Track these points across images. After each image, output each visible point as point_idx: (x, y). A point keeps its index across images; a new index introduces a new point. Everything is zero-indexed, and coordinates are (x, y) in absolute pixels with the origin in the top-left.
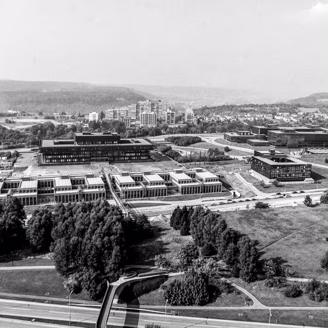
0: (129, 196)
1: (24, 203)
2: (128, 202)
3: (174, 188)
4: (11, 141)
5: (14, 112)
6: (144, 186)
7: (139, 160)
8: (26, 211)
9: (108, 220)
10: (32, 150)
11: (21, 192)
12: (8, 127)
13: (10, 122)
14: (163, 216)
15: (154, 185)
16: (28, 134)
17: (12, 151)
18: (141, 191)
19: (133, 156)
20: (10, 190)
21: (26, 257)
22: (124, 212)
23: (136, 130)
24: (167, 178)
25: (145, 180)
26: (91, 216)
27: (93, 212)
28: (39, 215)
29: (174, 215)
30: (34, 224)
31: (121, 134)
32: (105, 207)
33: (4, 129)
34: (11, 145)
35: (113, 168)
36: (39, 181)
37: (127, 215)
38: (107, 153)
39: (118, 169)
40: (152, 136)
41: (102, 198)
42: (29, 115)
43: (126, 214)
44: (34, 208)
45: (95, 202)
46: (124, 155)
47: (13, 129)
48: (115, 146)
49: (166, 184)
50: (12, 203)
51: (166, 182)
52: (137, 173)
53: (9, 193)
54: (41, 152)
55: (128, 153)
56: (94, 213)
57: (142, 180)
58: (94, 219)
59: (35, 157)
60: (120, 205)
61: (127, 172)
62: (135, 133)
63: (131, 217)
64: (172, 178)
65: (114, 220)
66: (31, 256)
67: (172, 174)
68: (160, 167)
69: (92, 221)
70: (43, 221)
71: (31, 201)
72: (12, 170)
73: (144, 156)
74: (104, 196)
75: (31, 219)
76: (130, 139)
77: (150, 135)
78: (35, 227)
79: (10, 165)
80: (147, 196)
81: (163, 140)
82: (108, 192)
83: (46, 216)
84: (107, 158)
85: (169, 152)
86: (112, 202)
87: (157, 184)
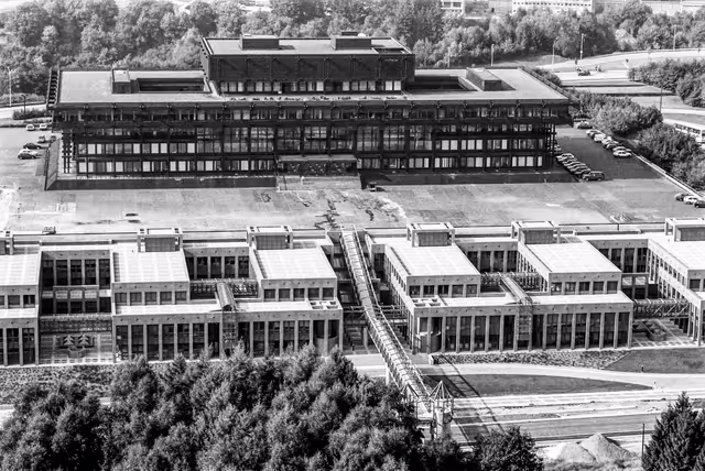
0: (451, 339)
2: (448, 369)
3: (666, 308)
6: (521, 295)
7: (500, 172)
9: (348, 446)
10: (16, 116)
14: (610, 441)
15: (567, 292)
18: (509, 321)
19: (475, 153)
22: (423, 412)
23: (493, 30)
24: (633, 259)
25: (529, 268)
26: (271, 426)
27: (280, 407)
28: (42, 409)
29: (660, 437)
30: (20, 450)
31: (421, 48)
32: (337, 386)
35: (380, 205)
36: (45, 259)
37: (439, 430)
38: (354, 136)
39: (402, 213)
40: (569, 56)
41: (324, 342)
43: (433, 423)
44: (23, 375)
45: (292, 360)
46: (429, 146)
48: (387, 107)
49: (627, 291)
51: (627, 282)
52: (490, 235)
54: (54, 127)
55: (450, 137)
56: (287, 411)
57: (512, 269)
58: (283, 439)
60: (406, 379)
61: (440, 227)
62: (489, 43)
63: (459, 438)
64: (659, 262)
65: (371, 449)
67: (662, 245)
68: (602, 207)
69: (276, 449)
70: (60, 435)
71: (11, 345)
73: (525, 152)
74: (333, 333)
76: (461, 74)
77: (559, 52)
78: (26, 457)
80: (536, 344)
81: (622, 76)
82: (353, 314)
83: (73, 417)
84: (350, 158)
85: (648, 136)
86: (367, 365)
87: (584, 287)
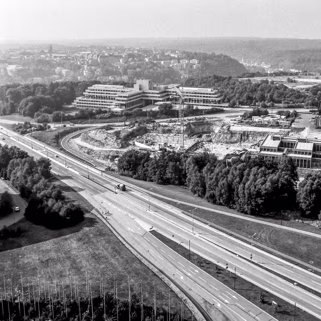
1: (298, 164)
4: (291, 101)
5: (296, 71)
8: (299, 173)
10: (310, 111)
11: (296, 152)
12: (290, 86)
13: (292, 81)
16: (308, 94)
17: (291, 111)
20: (286, 149)
21: (295, 219)
28: (311, 179)
30: (305, 188)
33: (286, 88)
34: (290, 104)
36: (314, 144)
42: (310, 75)
44: (307, 171)
47: (294, 88)
50: (287, 162)
53: (284, 153)
54: (319, 115)
59: (313, 119)
66: (299, 219)
70: (315, 186)
71: (305, 163)
72: (290, 130)
75: (303, 182)
78: (307, 190)
79: (288, 124)
83: (318, 182)
